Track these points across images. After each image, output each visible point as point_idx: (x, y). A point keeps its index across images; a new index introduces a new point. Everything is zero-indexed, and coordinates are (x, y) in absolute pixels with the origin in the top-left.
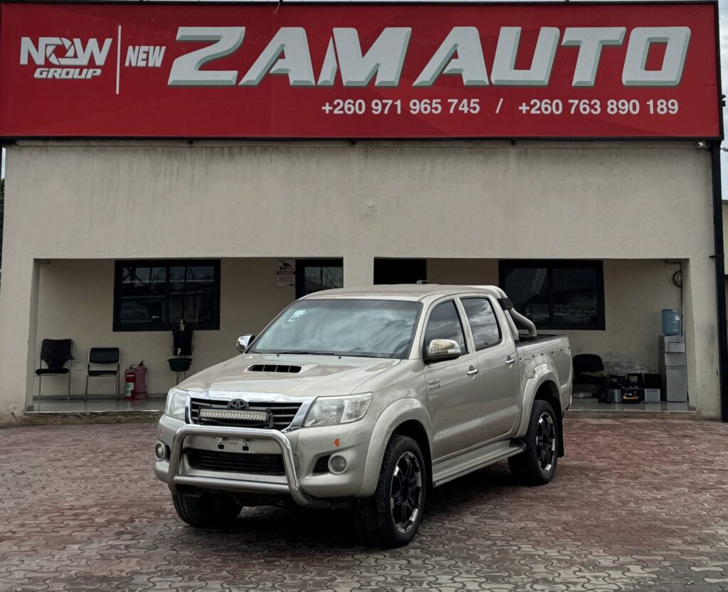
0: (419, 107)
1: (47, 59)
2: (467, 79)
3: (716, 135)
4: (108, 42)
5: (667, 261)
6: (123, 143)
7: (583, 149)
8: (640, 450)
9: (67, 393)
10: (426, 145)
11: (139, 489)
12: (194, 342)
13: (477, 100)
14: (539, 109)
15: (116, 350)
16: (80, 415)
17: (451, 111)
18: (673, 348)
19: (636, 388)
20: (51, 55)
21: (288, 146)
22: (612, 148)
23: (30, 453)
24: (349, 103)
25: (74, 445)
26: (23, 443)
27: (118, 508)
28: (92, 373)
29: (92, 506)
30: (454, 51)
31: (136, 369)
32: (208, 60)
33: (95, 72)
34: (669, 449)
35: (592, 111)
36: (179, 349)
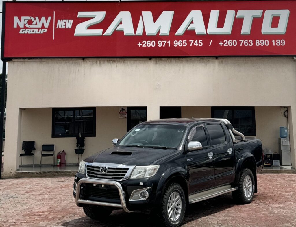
0: (177, 43)
2: (197, 32)
4: (50, 18)
5: (281, 107)
6: (55, 60)
7: (246, 60)
8: (272, 186)
9: (32, 164)
10: (181, 59)
11: (65, 204)
12: (85, 142)
13: (202, 41)
14: (227, 44)
15: (53, 145)
16: (39, 173)
17: (191, 45)
18: (284, 143)
19: (270, 160)
20: (26, 24)
21: (124, 60)
22: (258, 60)
23: (19, 189)
24: (149, 42)
25: (37, 185)
26: (16, 185)
27: (57, 212)
28: (43, 155)
29: (46, 211)
30: (192, 20)
31: (61, 154)
32: (90, 25)
33: (44, 31)
34: (284, 186)
35: (249, 45)
36: (79, 145)
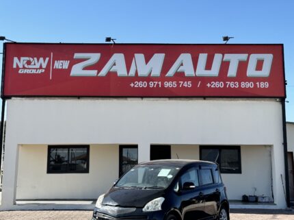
0: (168, 84)
1: (24, 66)
2: (187, 74)
3: (283, 95)
4: (47, 59)
6: (52, 98)
7: (231, 101)
13: (191, 82)
14: (215, 85)
17: (180, 86)
20: (25, 64)
24: (141, 83)
30: (181, 63)
32: (86, 66)
33: (42, 71)
35: (235, 86)
